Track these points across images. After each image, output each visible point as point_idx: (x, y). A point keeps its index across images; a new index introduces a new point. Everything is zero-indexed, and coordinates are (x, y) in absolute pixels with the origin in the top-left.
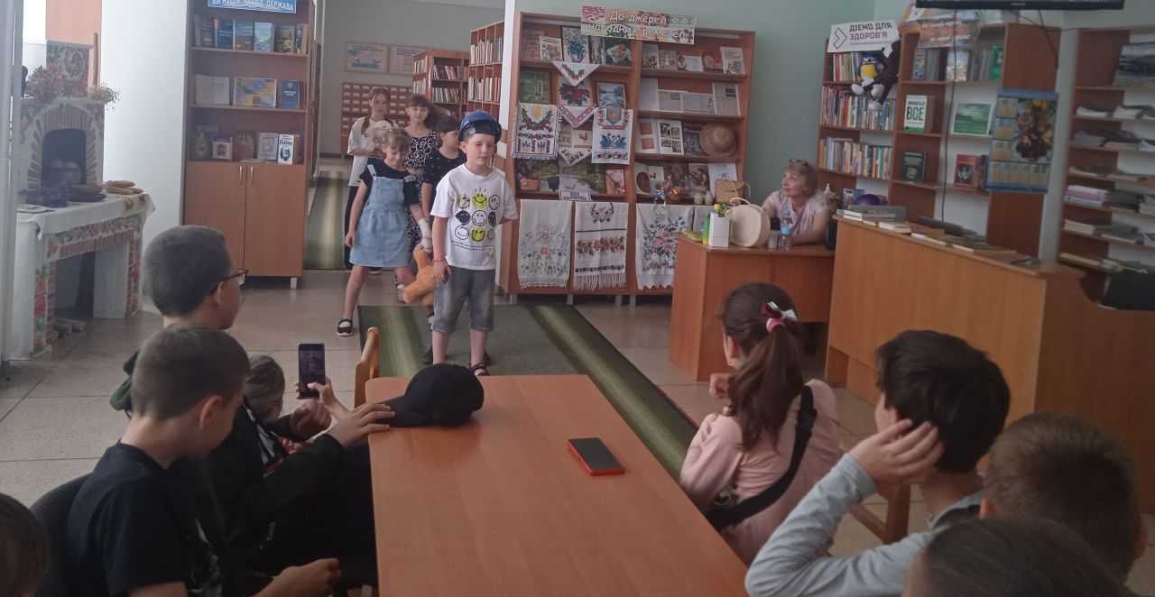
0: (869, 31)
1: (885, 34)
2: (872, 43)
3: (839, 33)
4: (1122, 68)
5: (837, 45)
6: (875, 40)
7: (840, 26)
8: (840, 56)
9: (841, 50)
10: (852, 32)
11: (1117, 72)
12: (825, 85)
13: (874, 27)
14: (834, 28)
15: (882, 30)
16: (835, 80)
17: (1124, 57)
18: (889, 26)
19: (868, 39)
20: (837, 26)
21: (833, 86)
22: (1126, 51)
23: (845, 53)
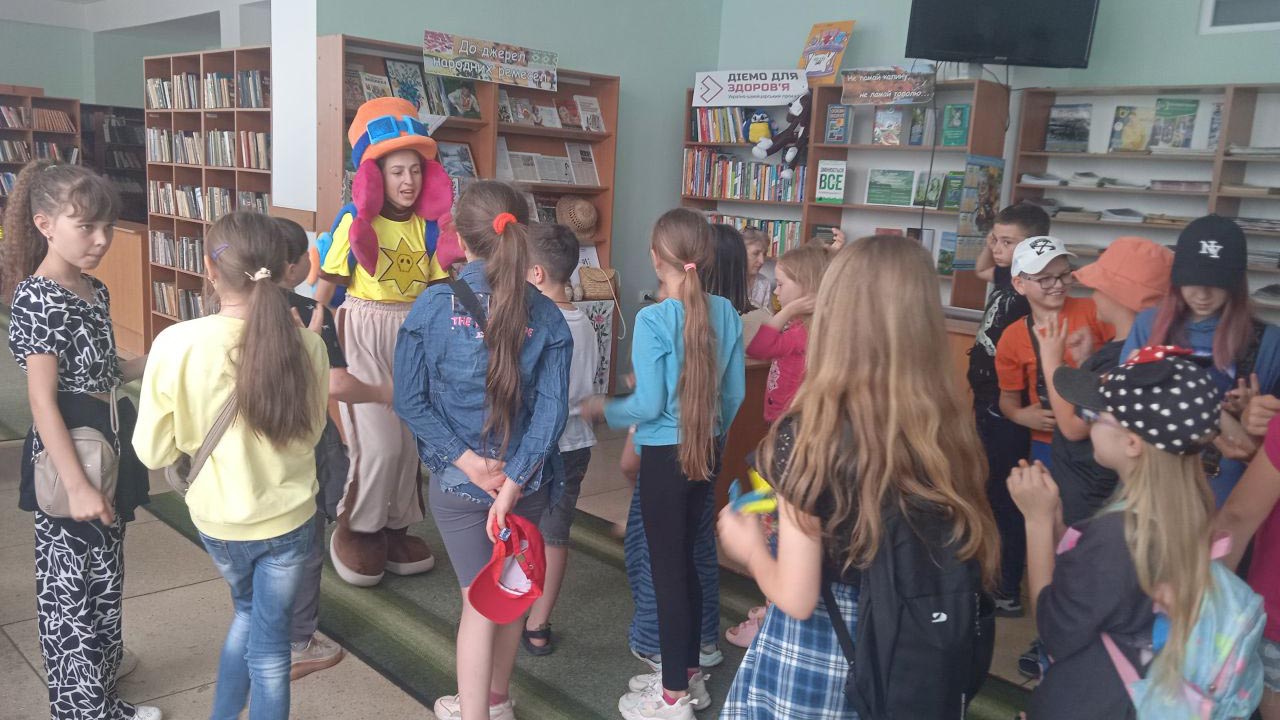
0: (760, 82)
1: (786, 87)
2: (765, 97)
3: (708, 82)
4: (1052, 132)
5: (706, 97)
6: (769, 93)
7: (709, 73)
8: (710, 113)
9: (709, 105)
10: (732, 82)
11: (1049, 136)
12: (688, 146)
13: (770, 77)
14: (700, 76)
15: (782, 82)
16: (700, 141)
17: (1054, 120)
18: (795, 76)
19: (759, 92)
20: (706, 74)
21: (700, 147)
22: (1055, 114)
23: (719, 107)
